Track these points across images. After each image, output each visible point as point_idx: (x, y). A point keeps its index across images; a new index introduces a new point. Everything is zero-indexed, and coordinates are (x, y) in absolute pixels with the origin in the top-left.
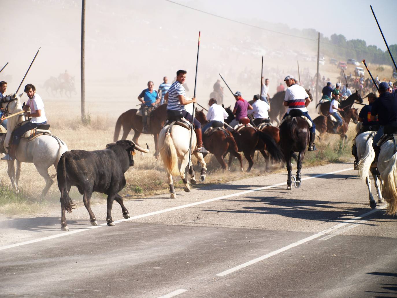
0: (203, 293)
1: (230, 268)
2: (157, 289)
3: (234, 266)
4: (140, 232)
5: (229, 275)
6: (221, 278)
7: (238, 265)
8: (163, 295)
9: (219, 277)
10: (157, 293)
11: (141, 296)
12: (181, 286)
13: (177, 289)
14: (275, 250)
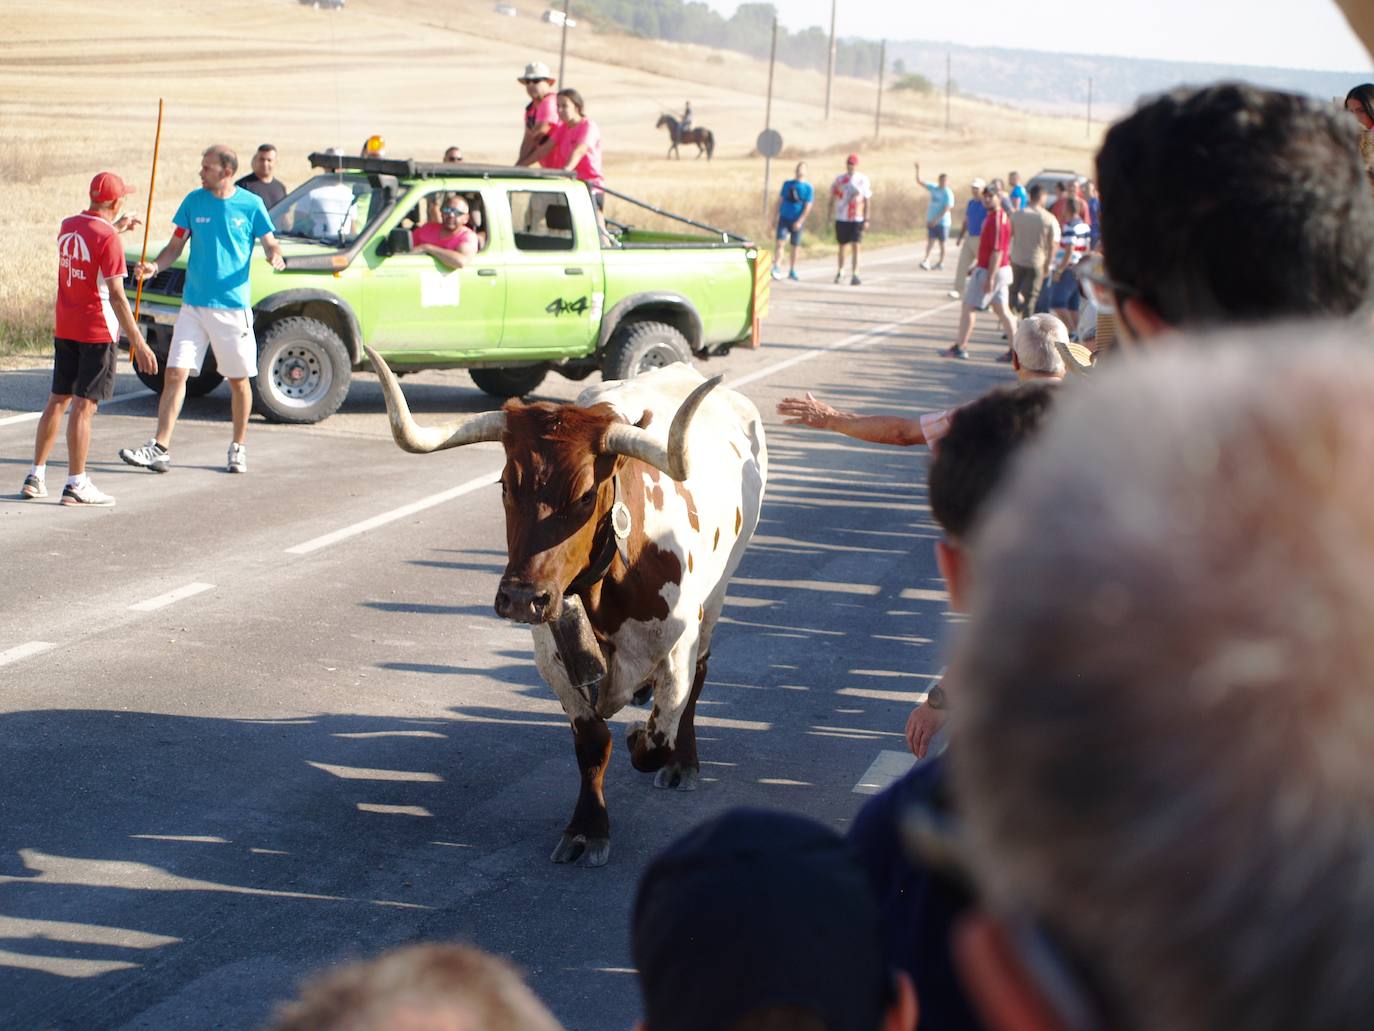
0: (253, 595)
1: (322, 533)
2: (139, 581)
3: (332, 530)
4: (105, 439)
5: (319, 551)
6: (300, 559)
7: (340, 527)
8: (154, 596)
9: (293, 554)
10: (138, 590)
11: (98, 596)
12: (198, 575)
13: (188, 583)
14: (433, 493)
